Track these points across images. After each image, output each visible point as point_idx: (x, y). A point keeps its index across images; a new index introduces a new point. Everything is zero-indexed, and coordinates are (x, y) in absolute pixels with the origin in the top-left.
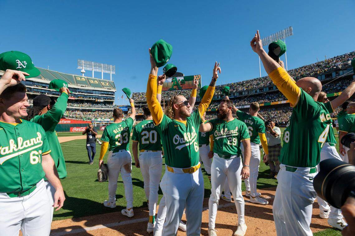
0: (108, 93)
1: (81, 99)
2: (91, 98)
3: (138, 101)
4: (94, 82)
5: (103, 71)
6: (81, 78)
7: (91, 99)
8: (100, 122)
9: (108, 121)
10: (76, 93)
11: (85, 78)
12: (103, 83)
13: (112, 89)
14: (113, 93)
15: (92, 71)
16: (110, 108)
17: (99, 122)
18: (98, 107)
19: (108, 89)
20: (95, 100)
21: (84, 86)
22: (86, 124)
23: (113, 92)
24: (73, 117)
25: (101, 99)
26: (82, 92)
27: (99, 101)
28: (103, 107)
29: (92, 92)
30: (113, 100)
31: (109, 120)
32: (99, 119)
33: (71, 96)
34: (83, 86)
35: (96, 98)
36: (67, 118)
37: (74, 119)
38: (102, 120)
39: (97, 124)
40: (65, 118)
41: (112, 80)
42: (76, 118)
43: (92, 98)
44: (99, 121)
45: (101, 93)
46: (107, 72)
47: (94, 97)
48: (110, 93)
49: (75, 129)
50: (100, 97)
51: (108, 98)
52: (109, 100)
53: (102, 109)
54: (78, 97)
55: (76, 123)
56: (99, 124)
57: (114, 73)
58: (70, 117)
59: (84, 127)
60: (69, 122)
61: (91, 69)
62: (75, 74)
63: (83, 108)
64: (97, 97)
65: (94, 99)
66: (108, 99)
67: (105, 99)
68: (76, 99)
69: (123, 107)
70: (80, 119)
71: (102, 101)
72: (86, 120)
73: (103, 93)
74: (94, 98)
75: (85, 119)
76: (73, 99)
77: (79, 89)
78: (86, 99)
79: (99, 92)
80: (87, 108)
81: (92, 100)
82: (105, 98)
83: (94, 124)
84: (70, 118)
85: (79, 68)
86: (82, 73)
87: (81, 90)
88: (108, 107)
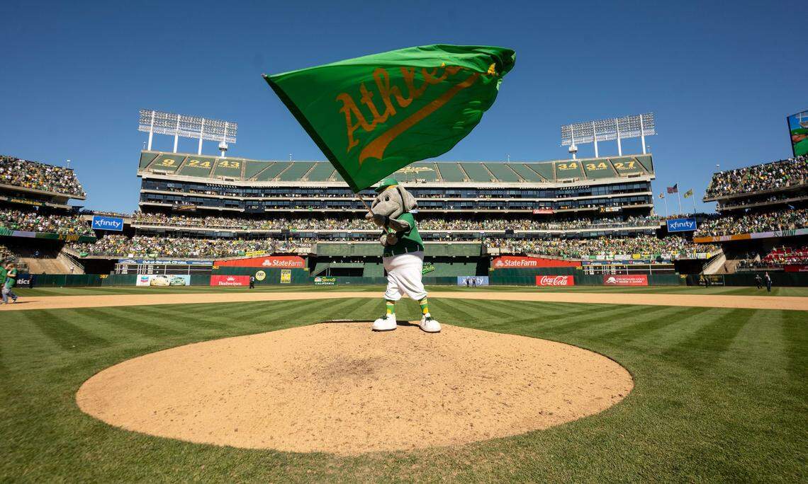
0: (630, 187)
1: (567, 210)
2: (589, 206)
3: (733, 196)
4: (597, 167)
5: (620, 136)
6: (568, 164)
7: (589, 208)
8: (604, 262)
9: (624, 262)
10: (555, 200)
11: (577, 163)
12: (621, 164)
13: (644, 174)
14: (645, 185)
15: (593, 142)
16: (638, 224)
17: (600, 264)
18: (603, 226)
19: (630, 177)
20: (600, 209)
21: (572, 179)
22: (568, 269)
23: (645, 182)
24: (541, 253)
25: (613, 206)
26: (567, 196)
27: (608, 210)
28: (617, 226)
29: (587, 191)
30: (649, 203)
31: (628, 257)
32: (601, 257)
33: (545, 207)
34: (570, 182)
35: (601, 204)
36: (529, 255)
37: (542, 257)
38: (607, 259)
39: (595, 268)
40: (526, 256)
41: (647, 153)
42: (549, 254)
43: (591, 207)
44: (599, 262)
45: (611, 189)
46: (630, 135)
47: (596, 202)
48: (636, 187)
49: (545, 280)
50: (611, 200)
51: (632, 199)
52: (636, 206)
53: (616, 229)
54: (559, 208)
55: (548, 267)
56: (600, 268)
57: (652, 132)
58: (535, 253)
59: (564, 275)
60: (534, 263)
61: (591, 138)
62: (558, 159)
63: (568, 231)
64: (603, 201)
65: (595, 208)
66: (633, 203)
67: (626, 204)
68: (556, 211)
69: (681, 218)
70: (555, 258)
71: (616, 209)
72: (568, 259)
73: (618, 189)
74: (597, 205)
75: (565, 256)
76: (550, 212)
77: (558, 189)
78: (576, 210)
79: (607, 188)
80: (578, 231)
81: (592, 211)
82: (625, 200)
83: (588, 268)
84: (535, 256)
85: (565, 143)
86: (572, 152)
87: (564, 189)
88: (632, 224)
